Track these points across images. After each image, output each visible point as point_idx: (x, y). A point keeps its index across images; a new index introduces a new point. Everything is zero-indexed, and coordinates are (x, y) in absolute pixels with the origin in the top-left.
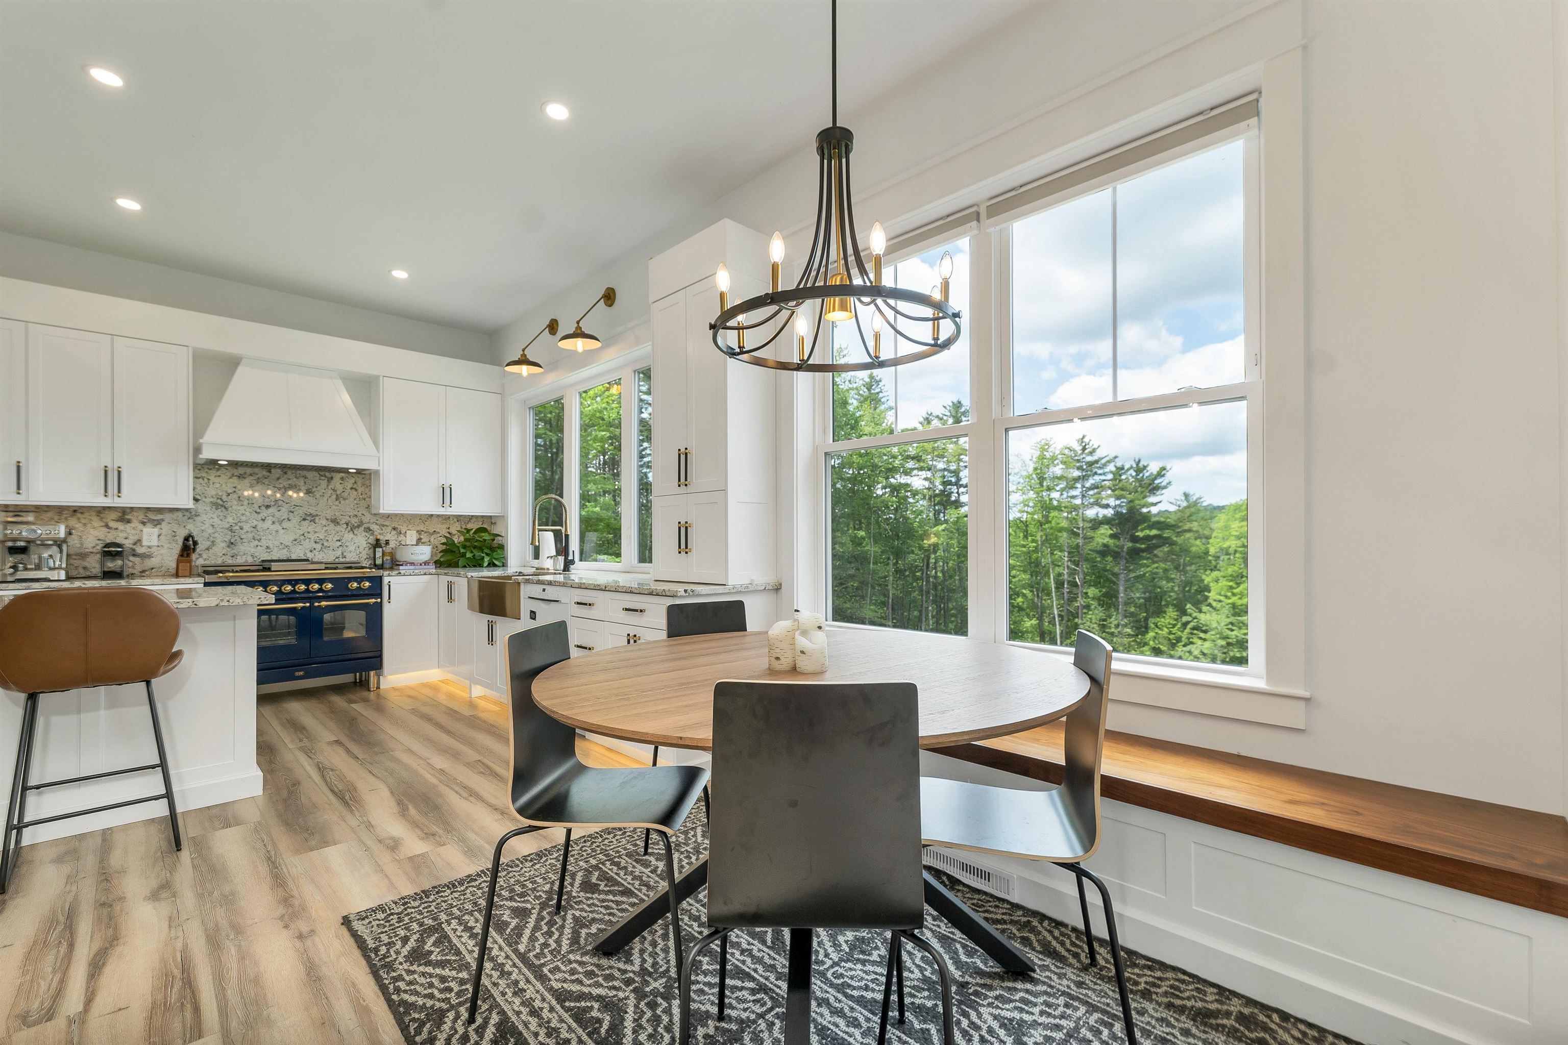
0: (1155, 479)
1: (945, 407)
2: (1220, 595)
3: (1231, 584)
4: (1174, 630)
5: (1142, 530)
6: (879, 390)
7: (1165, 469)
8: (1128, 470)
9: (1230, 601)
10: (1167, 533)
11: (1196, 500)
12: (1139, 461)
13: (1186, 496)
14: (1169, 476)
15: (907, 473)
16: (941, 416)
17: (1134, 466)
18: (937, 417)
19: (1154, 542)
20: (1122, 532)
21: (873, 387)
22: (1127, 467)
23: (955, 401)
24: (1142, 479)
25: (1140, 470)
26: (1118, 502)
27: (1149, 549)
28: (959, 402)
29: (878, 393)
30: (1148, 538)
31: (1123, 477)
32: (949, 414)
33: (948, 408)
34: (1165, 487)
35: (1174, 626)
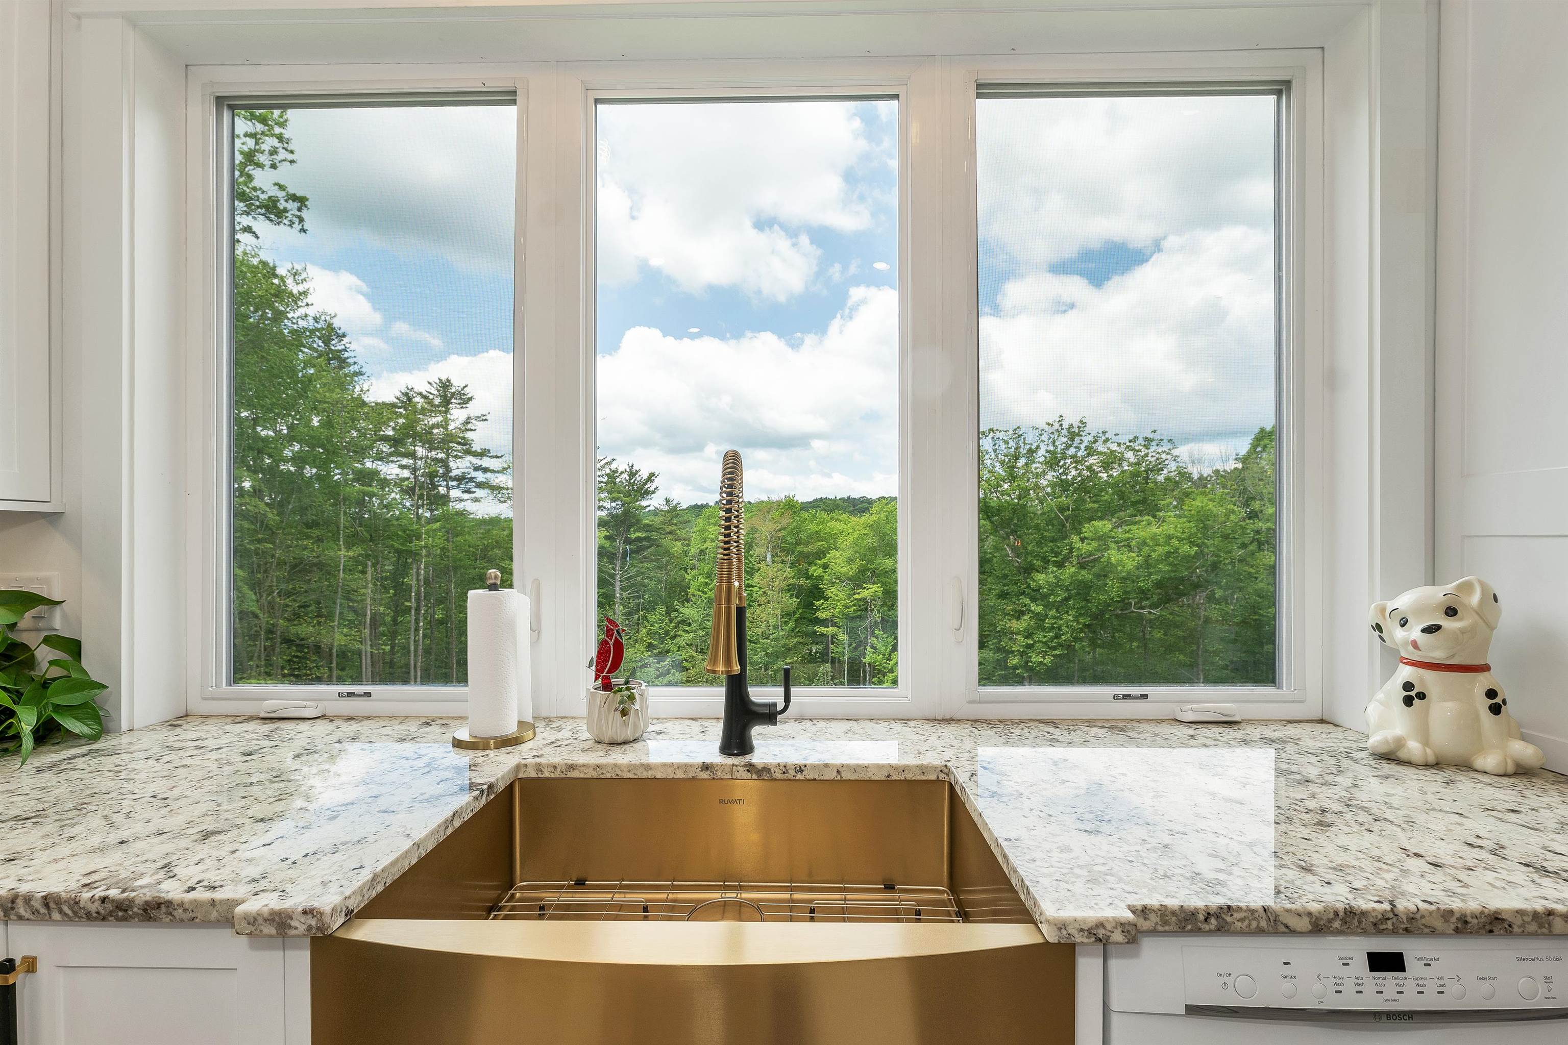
0: (645, 484)
1: (430, 383)
2: (699, 590)
3: (707, 580)
4: (663, 625)
5: (635, 532)
6: (343, 347)
7: (654, 475)
8: (622, 473)
9: (707, 596)
10: (654, 535)
11: (676, 506)
12: (632, 466)
13: (667, 501)
14: (657, 482)
15: (380, 457)
16: (425, 393)
17: (628, 470)
18: (420, 394)
19: (644, 543)
20: (619, 534)
21: (333, 342)
22: (620, 470)
23: (444, 379)
24: (633, 484)
25: (632, 474)
26: (614, 504)
27: (638, 551)
28: (449, 381)
29: (340, 351)
30: (639, 539)
31: (618, 480)
32: (436, 392)
33: (435, 385)
34: (654, 492)
35: (662, 621)
